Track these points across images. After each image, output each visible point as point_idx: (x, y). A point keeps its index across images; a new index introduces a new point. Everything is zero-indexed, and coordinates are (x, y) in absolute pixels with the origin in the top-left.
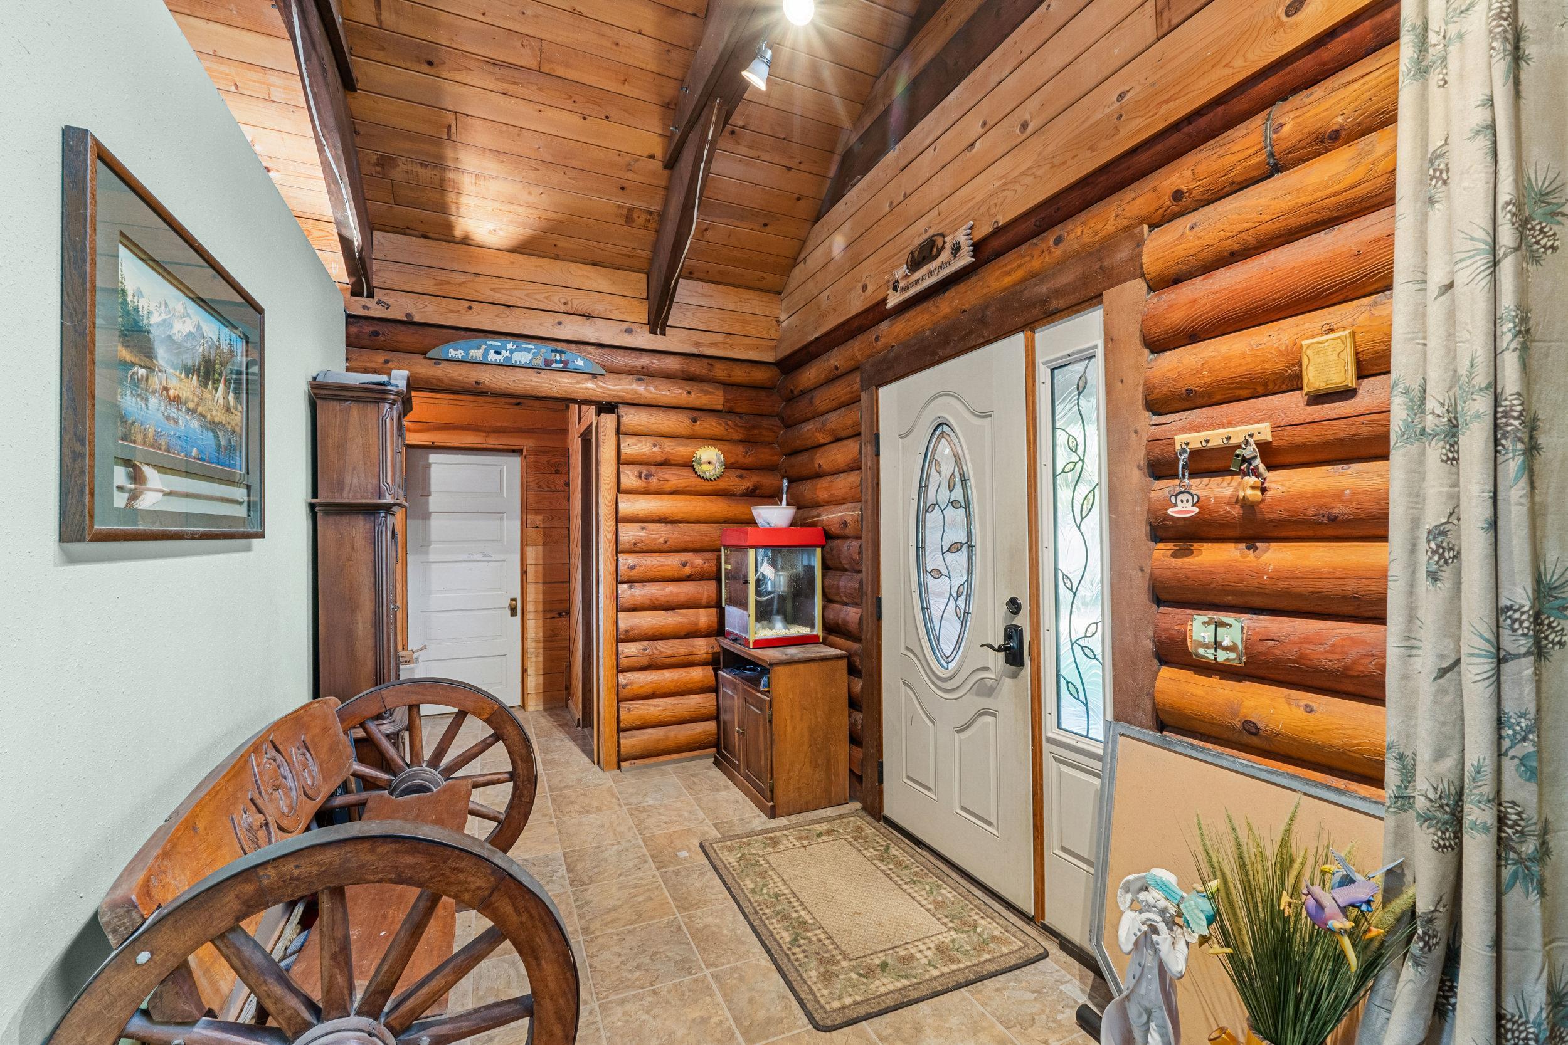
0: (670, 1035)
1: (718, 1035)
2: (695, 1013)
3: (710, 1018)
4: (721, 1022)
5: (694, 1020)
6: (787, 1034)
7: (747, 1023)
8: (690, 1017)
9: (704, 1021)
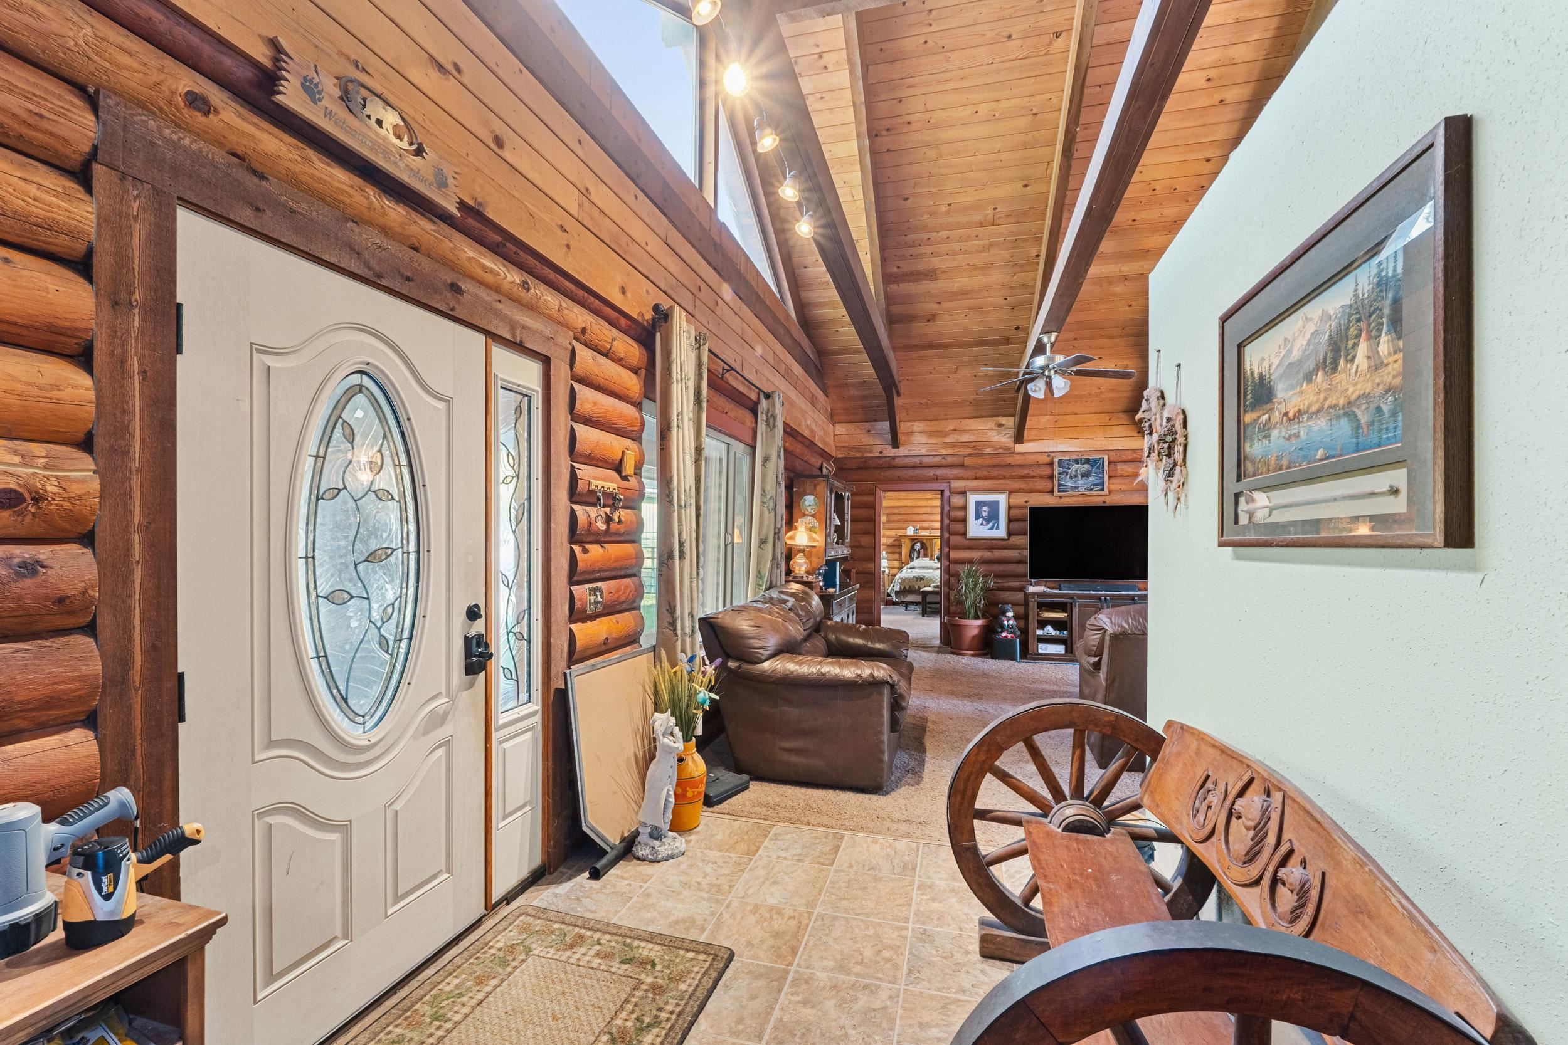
0: (840, 1005)
1: (804, 986)
2: (808, 1012)
3: (799, 1002)
4: (792, 995)
5: (813, 1007)
6: (756, 962)
7: (775, 984)
8: (813, 1011)
9: (805, 1003)
